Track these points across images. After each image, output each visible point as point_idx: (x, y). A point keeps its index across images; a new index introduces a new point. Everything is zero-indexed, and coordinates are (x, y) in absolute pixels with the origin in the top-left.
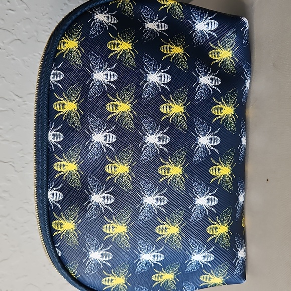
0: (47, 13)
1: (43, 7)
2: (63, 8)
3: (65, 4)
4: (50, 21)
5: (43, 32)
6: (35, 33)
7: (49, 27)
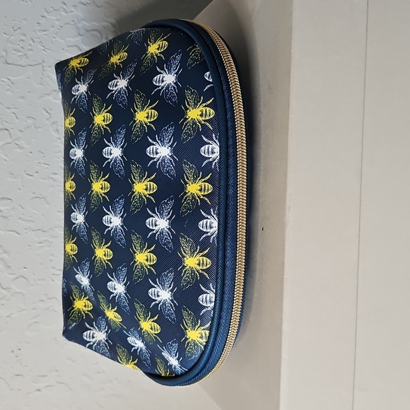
0: (20, 28)
1: (14, 20)
2: (40, 22)
3: (42, 16)
4: (22, 38)
5: (14, 52)
6: (4, 54)
7: (22, 45)
